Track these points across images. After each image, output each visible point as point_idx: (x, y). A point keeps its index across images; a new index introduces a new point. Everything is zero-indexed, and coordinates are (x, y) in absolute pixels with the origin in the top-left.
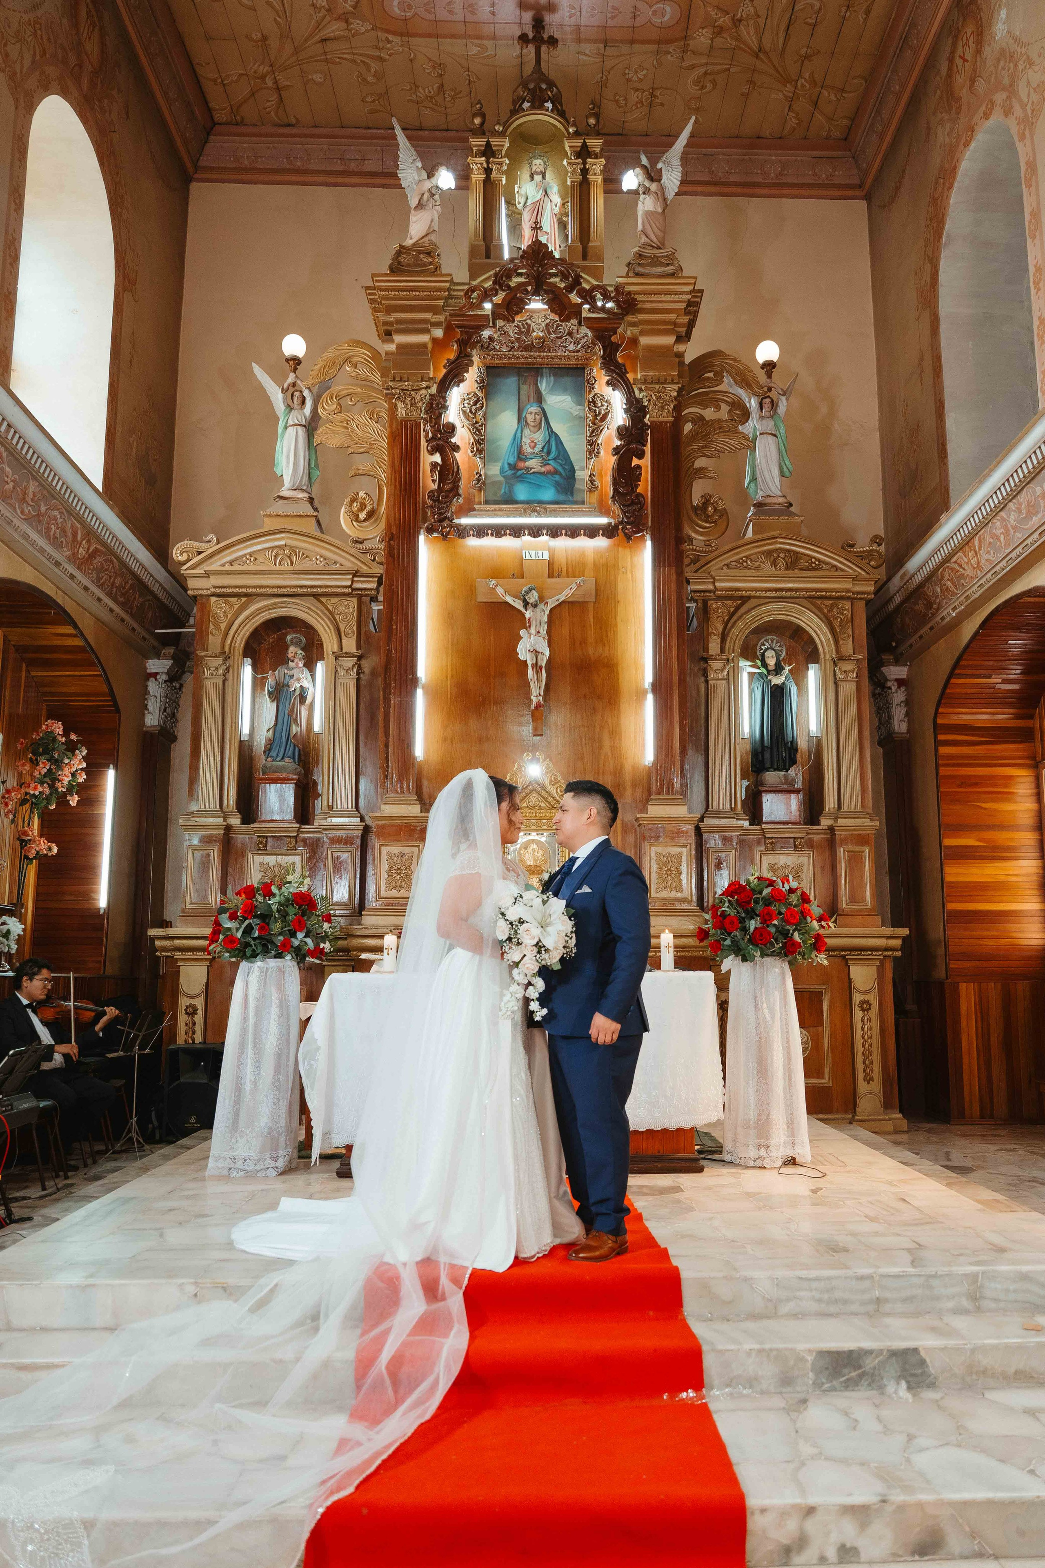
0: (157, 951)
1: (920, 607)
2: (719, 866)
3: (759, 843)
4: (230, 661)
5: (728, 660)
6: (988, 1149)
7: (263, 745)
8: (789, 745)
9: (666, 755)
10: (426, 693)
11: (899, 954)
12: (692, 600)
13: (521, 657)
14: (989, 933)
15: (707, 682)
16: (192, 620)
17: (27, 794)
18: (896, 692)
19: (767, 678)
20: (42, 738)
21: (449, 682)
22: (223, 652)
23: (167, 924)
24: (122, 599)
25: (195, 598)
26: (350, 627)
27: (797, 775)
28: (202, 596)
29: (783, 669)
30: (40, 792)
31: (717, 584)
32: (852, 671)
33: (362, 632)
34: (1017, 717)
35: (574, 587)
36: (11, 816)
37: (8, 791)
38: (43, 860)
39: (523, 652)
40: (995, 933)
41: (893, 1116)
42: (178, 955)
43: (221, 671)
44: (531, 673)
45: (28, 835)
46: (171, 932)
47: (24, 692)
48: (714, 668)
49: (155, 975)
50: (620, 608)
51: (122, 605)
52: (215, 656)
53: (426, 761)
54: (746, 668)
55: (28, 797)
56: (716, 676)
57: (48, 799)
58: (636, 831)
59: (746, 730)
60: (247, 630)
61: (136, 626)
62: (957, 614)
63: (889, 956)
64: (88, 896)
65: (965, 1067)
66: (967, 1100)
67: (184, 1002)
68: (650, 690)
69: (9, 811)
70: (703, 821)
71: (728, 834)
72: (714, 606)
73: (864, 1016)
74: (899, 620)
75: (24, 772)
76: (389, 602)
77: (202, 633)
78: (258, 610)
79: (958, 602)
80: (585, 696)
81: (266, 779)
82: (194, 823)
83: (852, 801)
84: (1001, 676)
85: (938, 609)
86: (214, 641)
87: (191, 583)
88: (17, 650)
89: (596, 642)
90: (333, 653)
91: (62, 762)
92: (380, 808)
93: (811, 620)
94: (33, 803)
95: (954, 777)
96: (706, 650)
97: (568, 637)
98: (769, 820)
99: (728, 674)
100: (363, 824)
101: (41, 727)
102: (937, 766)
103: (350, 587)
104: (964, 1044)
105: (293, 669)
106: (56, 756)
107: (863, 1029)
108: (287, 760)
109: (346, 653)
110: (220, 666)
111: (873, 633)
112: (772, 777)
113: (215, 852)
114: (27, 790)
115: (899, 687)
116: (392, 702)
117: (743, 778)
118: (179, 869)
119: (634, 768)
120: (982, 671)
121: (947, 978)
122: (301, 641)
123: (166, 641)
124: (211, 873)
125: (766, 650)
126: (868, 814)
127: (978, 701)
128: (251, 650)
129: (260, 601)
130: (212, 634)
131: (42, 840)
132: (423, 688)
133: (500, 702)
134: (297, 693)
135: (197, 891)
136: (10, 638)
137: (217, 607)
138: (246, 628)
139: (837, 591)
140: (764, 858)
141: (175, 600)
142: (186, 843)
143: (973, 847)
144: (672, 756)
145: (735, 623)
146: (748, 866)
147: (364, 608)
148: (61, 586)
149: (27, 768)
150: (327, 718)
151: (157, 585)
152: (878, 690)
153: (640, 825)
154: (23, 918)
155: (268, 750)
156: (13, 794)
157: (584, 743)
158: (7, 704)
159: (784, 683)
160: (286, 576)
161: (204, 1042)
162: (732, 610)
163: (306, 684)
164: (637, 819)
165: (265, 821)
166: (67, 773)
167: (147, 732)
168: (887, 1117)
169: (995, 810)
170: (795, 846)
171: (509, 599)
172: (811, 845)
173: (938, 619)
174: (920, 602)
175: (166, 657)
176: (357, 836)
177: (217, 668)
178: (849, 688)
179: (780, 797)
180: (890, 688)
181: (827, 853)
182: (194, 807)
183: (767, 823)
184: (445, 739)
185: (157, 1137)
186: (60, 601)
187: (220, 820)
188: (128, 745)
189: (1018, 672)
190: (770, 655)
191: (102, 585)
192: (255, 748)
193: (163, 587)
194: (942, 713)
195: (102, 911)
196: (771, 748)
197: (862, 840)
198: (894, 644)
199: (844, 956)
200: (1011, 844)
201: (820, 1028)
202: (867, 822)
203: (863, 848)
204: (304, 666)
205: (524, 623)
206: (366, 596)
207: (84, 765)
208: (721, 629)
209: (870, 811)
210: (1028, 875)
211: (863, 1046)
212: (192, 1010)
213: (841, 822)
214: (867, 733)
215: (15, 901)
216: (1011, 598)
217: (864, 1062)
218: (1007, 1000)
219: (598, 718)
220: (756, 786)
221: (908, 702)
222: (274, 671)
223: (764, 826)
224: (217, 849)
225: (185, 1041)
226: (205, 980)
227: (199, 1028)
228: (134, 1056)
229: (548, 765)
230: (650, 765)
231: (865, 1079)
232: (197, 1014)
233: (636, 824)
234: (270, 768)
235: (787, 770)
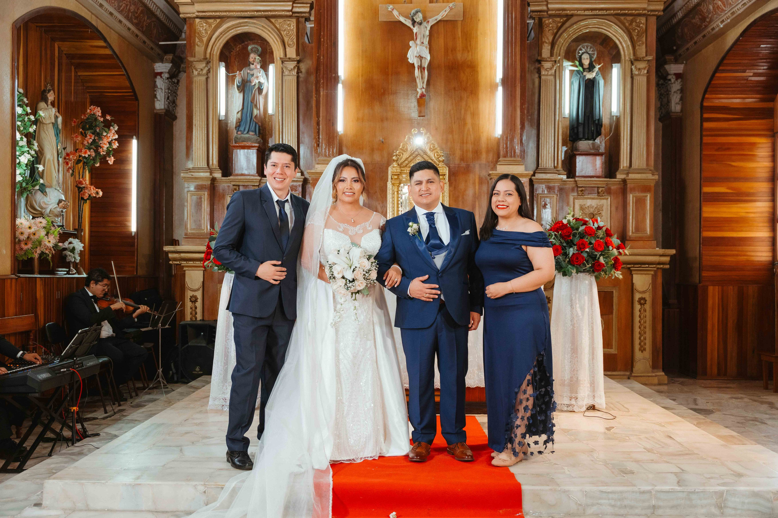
0: (170, 260)
1: (696, 20)
2: (545, 206)
3: (573, 190)
4: (211, 64)
5: (555, 61)
6: (724, 397)
7: (235, 123)
8: (597, 122)
9: (510, 130)
10: (344, 87)
11: (667, 266)
12: (532, 18)
13: (410, 61)
14: (731, 253)
15: (540, 77)
16: (183, 35)
17: (80, 156)
18: (674, 83)
19: (582, 73)
20: (88, 119)
21: (360, 79)
22: (205, 58)
23: (175, 243)
24: (135, 21)
25: (185, 19)
26: (291, 40)
27: (601, 142)
28: (190, 18)
29: (595, 67)
30: (89, 155)
31: (550, 6)
32: (644, 69)
33: (300, 43)
34: (762, 100)
35: (448, 9)
36: (71, 171)
37: (68, 155)
38: (94, 201)
39: (412, 57)
40: (736, 253)
41: (658, 374)
42: (184, 263)
43: (205, 71)
44: (417, 72)
45: (82, 184)
46: (178, 248)
47: (74, 86)
48: (546, 67)
49: (170, 275)
50: (480, 26)
51: (136, 25)
52: (200, 61)
53: (345, 135)
54: (568, 67)
55: (81, 158)
56: (546, 73)
57: (94, 160)
58: (488, 182)
59: (566, 112)
60: (221, 42)
61: (145, 38)
62: (724, 26)
63: (661, 268)
64: (123, 223)
65: (709, 342)
66: (709, 363)
67: (189, 294)
68: (500, 84)
69: (70, 168)
70: (534, 176)
71: (551, 185)
72: (547, 22)
73: (641, 308)
74: (680, 30)
75: (77, 141)
76: (319, 22)
77: (191, 45)
78: (228, 28)
79: (725, 17)
80: (454, 88)
81: (237, 147)
82: (191, 176)
83: (639, 161)
84: (752, 71)
85: (710, 22)
86: (199, 50)
87: (182, 9)
88: (67, 57)
89: (463, 50)
90: (281, 58)
91: (102, 133)
92: (314, 167)
93: (616, 32)
94: (84, 162)
95: (715, 144)
96: (540, 54)
97: (443, 46)
98: (581, 174)
99: (555, 71)
100: (303, 177)
101: (86, 111)
102: (702, 136)
103: (291, 11)
104: (709, 327)
105: (253, 70)
106: (98, 130)
107: (640, 317)
108: (251, 133)
109: (289, 58)
110: (204, 68)
111: (660, 39)
112: (583, 145)
113: (205, 195)
114: (80, 154)
115: (677, 79)
116: (322, 93)
117: (563, 145)
118: (182, 206)
119: (488, 139)
120: (740, 68)
121: (700, 283)
122: (258, 50)
123: (167, 50)
124: (203, 209)
125: (583, 53)
126: (651, 170)
127: (734, 89)
128: (224, 57)
129: (231, 21)
130: (197, 45)
131: (92, 187)
132: (342, 84)
133: (395, 93)
134: (257, 86)
135: (195, 221)
136: (62, 49)
137: (201, 26)
138: (220, 41)
139: (636, 9)
140: (576, 201)
141: (171, 21)
142: (186, 190)
143: (723, 193)
144: (515, 131)
145: (562, 34)
146: (565, 207)
147: (301, 26)
148: (93, 12)
149: (79, 138)
150: (277, 104)
151: (159, 10)
152: (661, 82)
153: (491, 179)
154: (83, 239)
155: (238, 126)
156: (71, 157)
157: (453, 121)
158: (63, 95)
159: (594, 78)
160: (246, 4)
161: (203, 320)
162: (559, 25)
163: (262, 80)
164: (489, 175)
165: (237, 175)
166: (105, 142)
167: (157, 114)
168: (654, 374)
169: (741, 167)
170: (598, 193)
171: (402, 19)
172: (609, 192)
173: (709, 29)
174: (697, 16)
175: (167, 61)
176: (299, 185)
177: (202, 70)
178: (642, 81)
179: (589, 158)
180: (670, 80)
181: (620, 198)
182: (190, 165)
183: (579, 177)
184: (358, 119)
185: (176, 379)
186: (94, 23)
187: (208, 174)
188: (145, 124)
189: (765, 68)
190: (586, 57)
191: (122, 11)
192: (229, 125)
193: (163, 12)
194: (708, 98)
195: (133, 234)
196: (584, 124)
197: (645, 189)
198: (675, 48)
199: (629, 268)
200: (752, 191)
201: (610, 316)
202: (650, 176)
203: (645, 194)
204: (261, 67)
205: (412, 36)
206: (302, 17)
207: (116, 137)
208: (551, 38)
209: (652, 168)
210: (762, 212)
211: (640, 328)
212: (194, 299)
213: (631, 176)
214: (652, 113)
215: (77, 227)
216: (767, 13)
217: (640, 338)
218: (741, 297)
219: (464, 103)
220: (572, 151)
221: (682, 90)
222: (241, 71)
223: (577, 179)
224: (206, 193)
225: (191, 319)
226: (202, 280)
227: (199, 310)
228: (159, 330)
229: (428, 137)
230: (499, 137)
231: (640, 350)
232: (197, 301)
233: (489, 178)
234: (240, 138)
235: (594, 140)
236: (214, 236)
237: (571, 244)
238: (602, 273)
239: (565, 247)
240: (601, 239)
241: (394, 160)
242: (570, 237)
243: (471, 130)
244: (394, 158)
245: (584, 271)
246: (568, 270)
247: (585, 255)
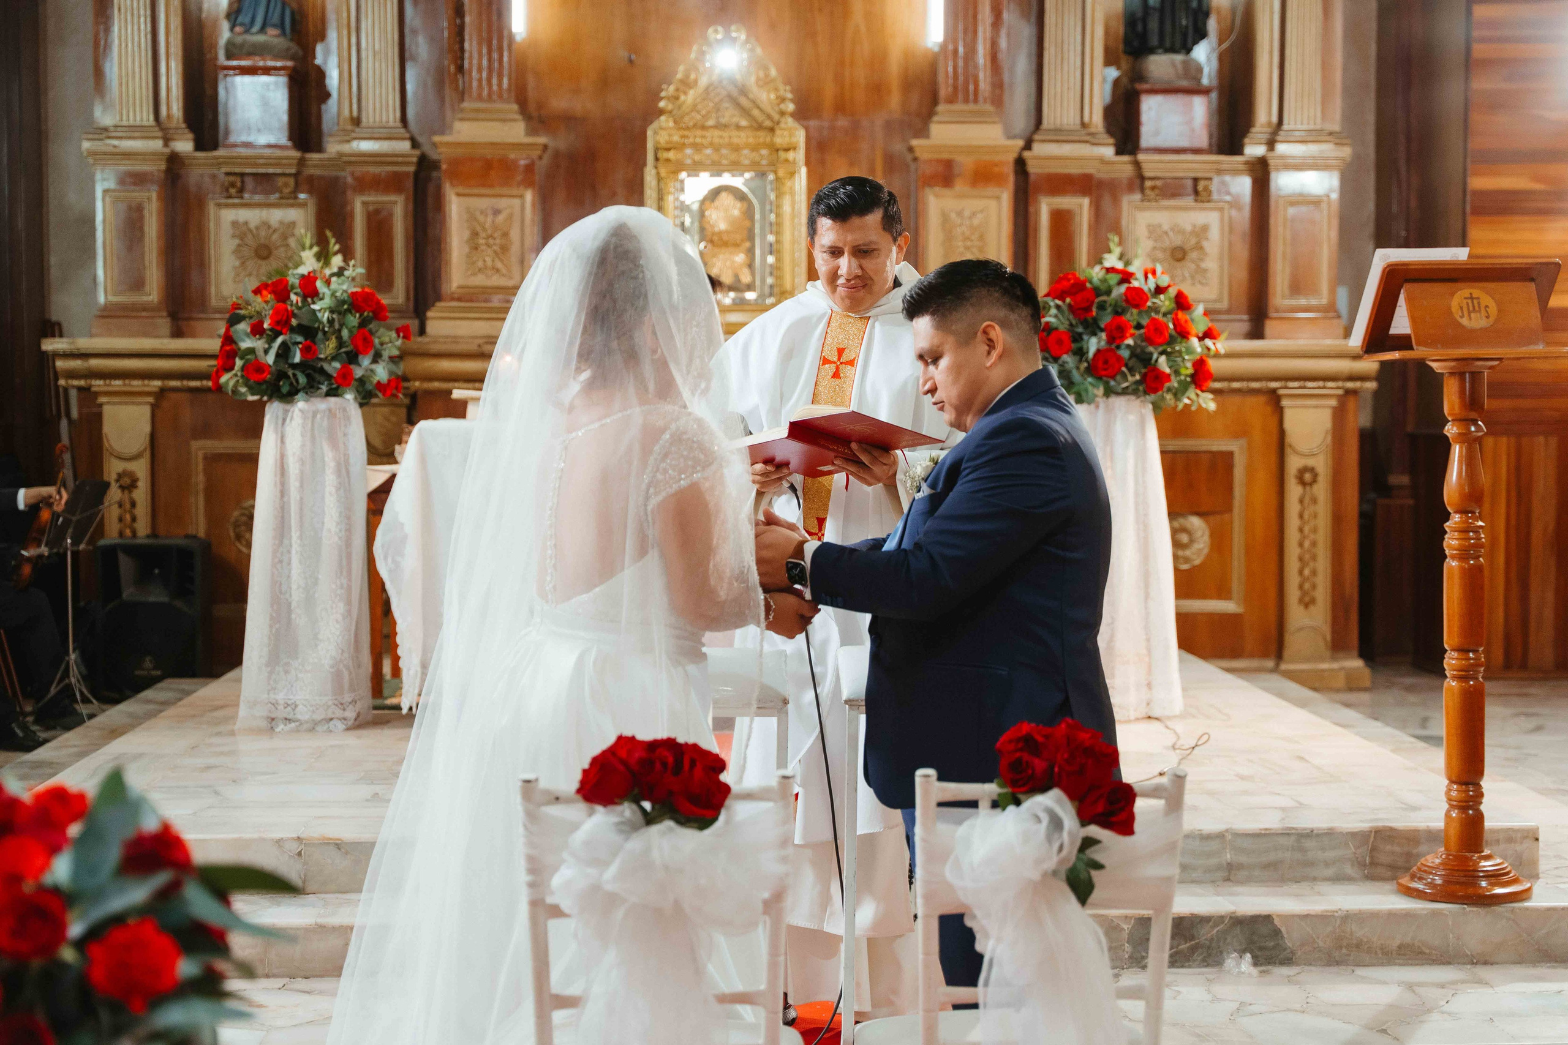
0: (60, 377)
3: (1130, 188)
7: (225, 3)
8: (1195, 5)
9: (965, 30)
11: (1373, 385)
27: (1205, 59)
41: (1347, 663)
42: (98, 384)
46: (82, 344)
53: (532, 42)
58: (909, 166)
63: (1355, 390)
67: (113, 467)
70: (1028, 149)
71: (1075, 172)
73: (1304, 494)
81: (233, 68)
82: (111, 149)
83: (1303, 109)
92: (451, 127)
95: (1502, 62)
98: (1152, 144)
100: (417, 153)
102: (1468, 41)
107: (1301, 517)
108: (272, 32)
112: (1160, 65)
113: (153, 199)
117: (1106, 64)
119: (904, 53)
124: (147, 237)
126: (1332, 133)
135: (127, 271)
140: (1140, 214)
142: (100, 186)
143: (1522, 192)
144: (975, 27)
153: (915, 158)
155: (234, 12)
161: (154, 535)
164: (911, 146)
165: (235, 145)
168: (1336, 664)
170: (1197, 193)
172: (1225, 189)
176: (408, 176)
179: (1174, 101)
181: (1253, 206)
182: (106, 118)
183: (1146, 150)
187: (157, 145)
196: (1162, 10)
199: (1273, 390)
201: (1227, 516)
202: (1330, 148)
203: (1317, 198)
209: (1337, 128)
211: (1301, 545)
212: (128, 480)
213: (1281, 149)
217: (1301, 572)
220: (1131, 81)
223: (1141, 157)
224: (154, 195)
225: (121, 534)
226: (147, 429)
227: (142, 511)
228: (65, 554)
229: (752, 50)
230: (936, 49)
231: (1301, 601)
232: (136, 487)
233: (909, 157)
234: (242, 46)
235: (1188, 51)
236: (242, 312)
237: (1093, 328)
238: (1169, 397)
239: (1080, 335)
240: (1165, 315)
241: (661, 112)
242: (1091, 311)
243: (863, 29)
244: (662, 104)
245: (1124, 392)
246: (1086, 390)
247: (1125, 354)
